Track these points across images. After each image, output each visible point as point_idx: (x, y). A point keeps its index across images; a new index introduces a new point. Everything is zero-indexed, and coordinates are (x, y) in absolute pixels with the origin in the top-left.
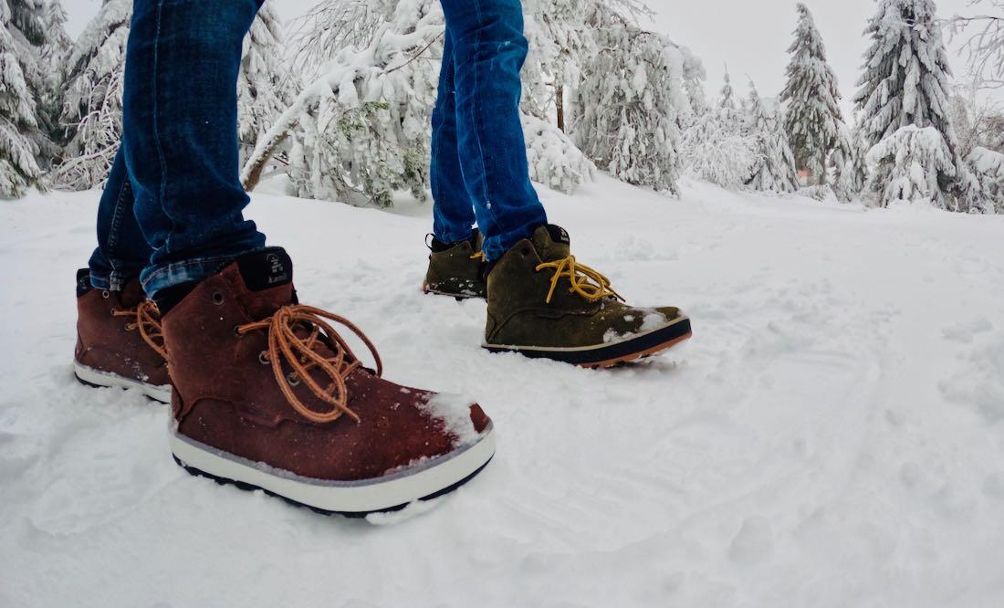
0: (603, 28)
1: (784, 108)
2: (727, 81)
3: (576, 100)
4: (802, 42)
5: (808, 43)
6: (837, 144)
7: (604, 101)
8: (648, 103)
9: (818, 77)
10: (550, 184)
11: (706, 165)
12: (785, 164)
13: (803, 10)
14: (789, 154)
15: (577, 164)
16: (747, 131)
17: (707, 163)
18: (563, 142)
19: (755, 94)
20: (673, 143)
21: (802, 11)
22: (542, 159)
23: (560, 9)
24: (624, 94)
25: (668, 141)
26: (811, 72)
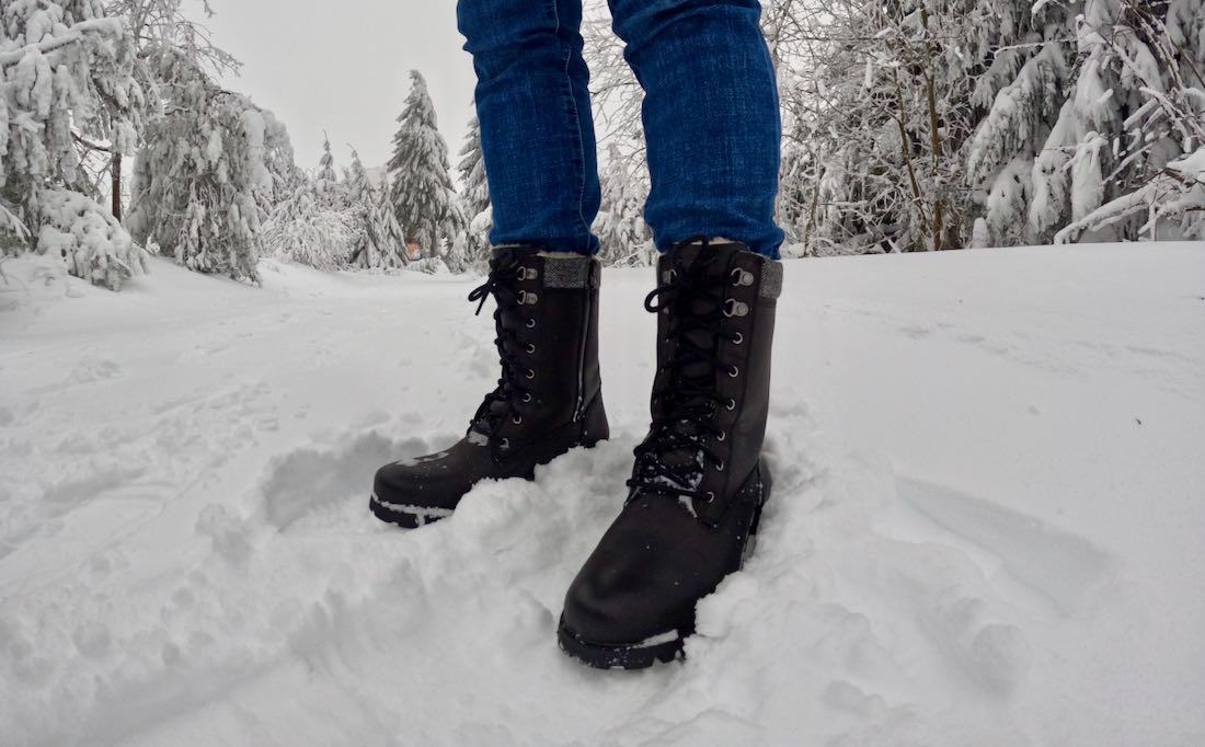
0: (179, 84)
1: (391, 178)
2: (327, 149)
3: (143, 170)
4: (413, 110)
5: (418, 110)
6: (448, 213)
7: (172, 173)
8: (223, 176)
9: (427, 144)
10: (93, 279)
11: (297, 245)
12: (392, 238)
13: (416, 76)
14: (396, 227)
15: (124, 252)
16: (347, 204)
17: (298, 243)
18: (109, 224)
19: (357, 164)
20: (250, 222)
21: (416, 78)
22: (82, 247)
23: (100, 61)
24: (195, 165)
25: (244, 219)
26: (420, 140)
